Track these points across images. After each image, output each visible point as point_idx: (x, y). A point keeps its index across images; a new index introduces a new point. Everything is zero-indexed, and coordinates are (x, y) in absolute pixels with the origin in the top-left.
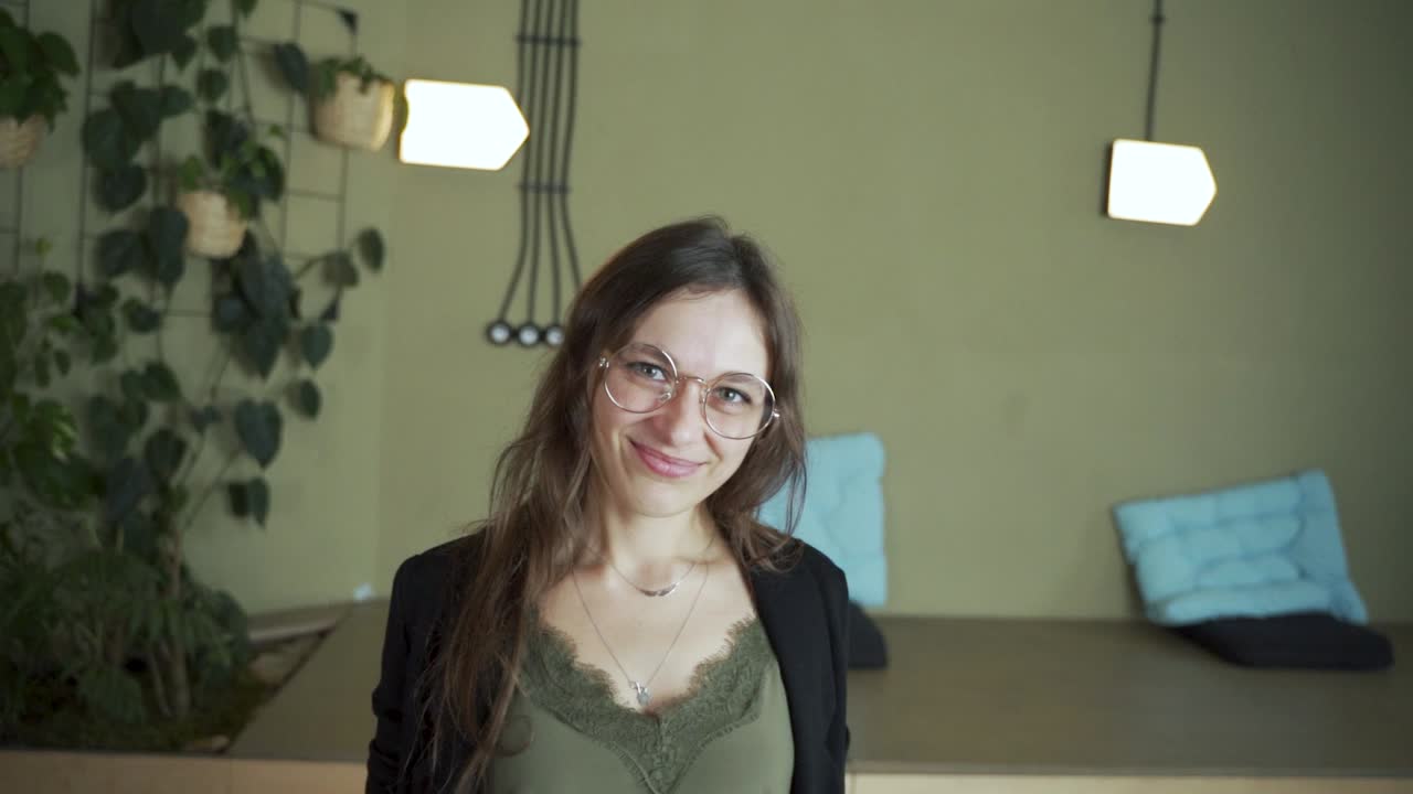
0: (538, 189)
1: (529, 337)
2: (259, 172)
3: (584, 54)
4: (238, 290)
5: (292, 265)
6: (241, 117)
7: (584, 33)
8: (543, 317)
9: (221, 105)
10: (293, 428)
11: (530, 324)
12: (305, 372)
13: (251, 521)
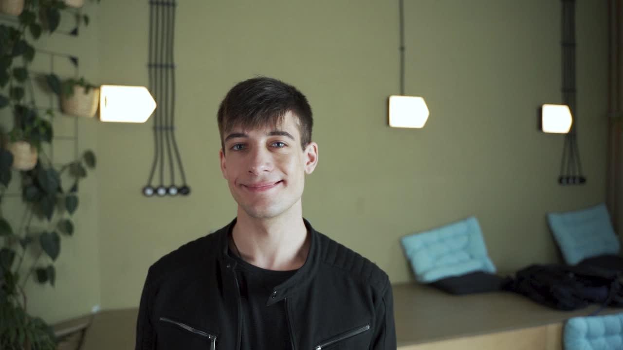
0: (161, 128)
1: (162, 192)
2: (42, 131)
3: (177, 71)
4: (36, 183)
5: (57, 169)
6: (30, 107)
7: (177, 62)
8: (167, 183)
9: (22, 102)
10: (65, 241)
11: (161, 186)
12: (66, 215)
13: (48, 284)
